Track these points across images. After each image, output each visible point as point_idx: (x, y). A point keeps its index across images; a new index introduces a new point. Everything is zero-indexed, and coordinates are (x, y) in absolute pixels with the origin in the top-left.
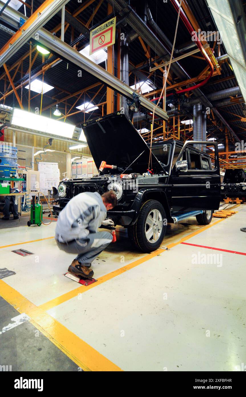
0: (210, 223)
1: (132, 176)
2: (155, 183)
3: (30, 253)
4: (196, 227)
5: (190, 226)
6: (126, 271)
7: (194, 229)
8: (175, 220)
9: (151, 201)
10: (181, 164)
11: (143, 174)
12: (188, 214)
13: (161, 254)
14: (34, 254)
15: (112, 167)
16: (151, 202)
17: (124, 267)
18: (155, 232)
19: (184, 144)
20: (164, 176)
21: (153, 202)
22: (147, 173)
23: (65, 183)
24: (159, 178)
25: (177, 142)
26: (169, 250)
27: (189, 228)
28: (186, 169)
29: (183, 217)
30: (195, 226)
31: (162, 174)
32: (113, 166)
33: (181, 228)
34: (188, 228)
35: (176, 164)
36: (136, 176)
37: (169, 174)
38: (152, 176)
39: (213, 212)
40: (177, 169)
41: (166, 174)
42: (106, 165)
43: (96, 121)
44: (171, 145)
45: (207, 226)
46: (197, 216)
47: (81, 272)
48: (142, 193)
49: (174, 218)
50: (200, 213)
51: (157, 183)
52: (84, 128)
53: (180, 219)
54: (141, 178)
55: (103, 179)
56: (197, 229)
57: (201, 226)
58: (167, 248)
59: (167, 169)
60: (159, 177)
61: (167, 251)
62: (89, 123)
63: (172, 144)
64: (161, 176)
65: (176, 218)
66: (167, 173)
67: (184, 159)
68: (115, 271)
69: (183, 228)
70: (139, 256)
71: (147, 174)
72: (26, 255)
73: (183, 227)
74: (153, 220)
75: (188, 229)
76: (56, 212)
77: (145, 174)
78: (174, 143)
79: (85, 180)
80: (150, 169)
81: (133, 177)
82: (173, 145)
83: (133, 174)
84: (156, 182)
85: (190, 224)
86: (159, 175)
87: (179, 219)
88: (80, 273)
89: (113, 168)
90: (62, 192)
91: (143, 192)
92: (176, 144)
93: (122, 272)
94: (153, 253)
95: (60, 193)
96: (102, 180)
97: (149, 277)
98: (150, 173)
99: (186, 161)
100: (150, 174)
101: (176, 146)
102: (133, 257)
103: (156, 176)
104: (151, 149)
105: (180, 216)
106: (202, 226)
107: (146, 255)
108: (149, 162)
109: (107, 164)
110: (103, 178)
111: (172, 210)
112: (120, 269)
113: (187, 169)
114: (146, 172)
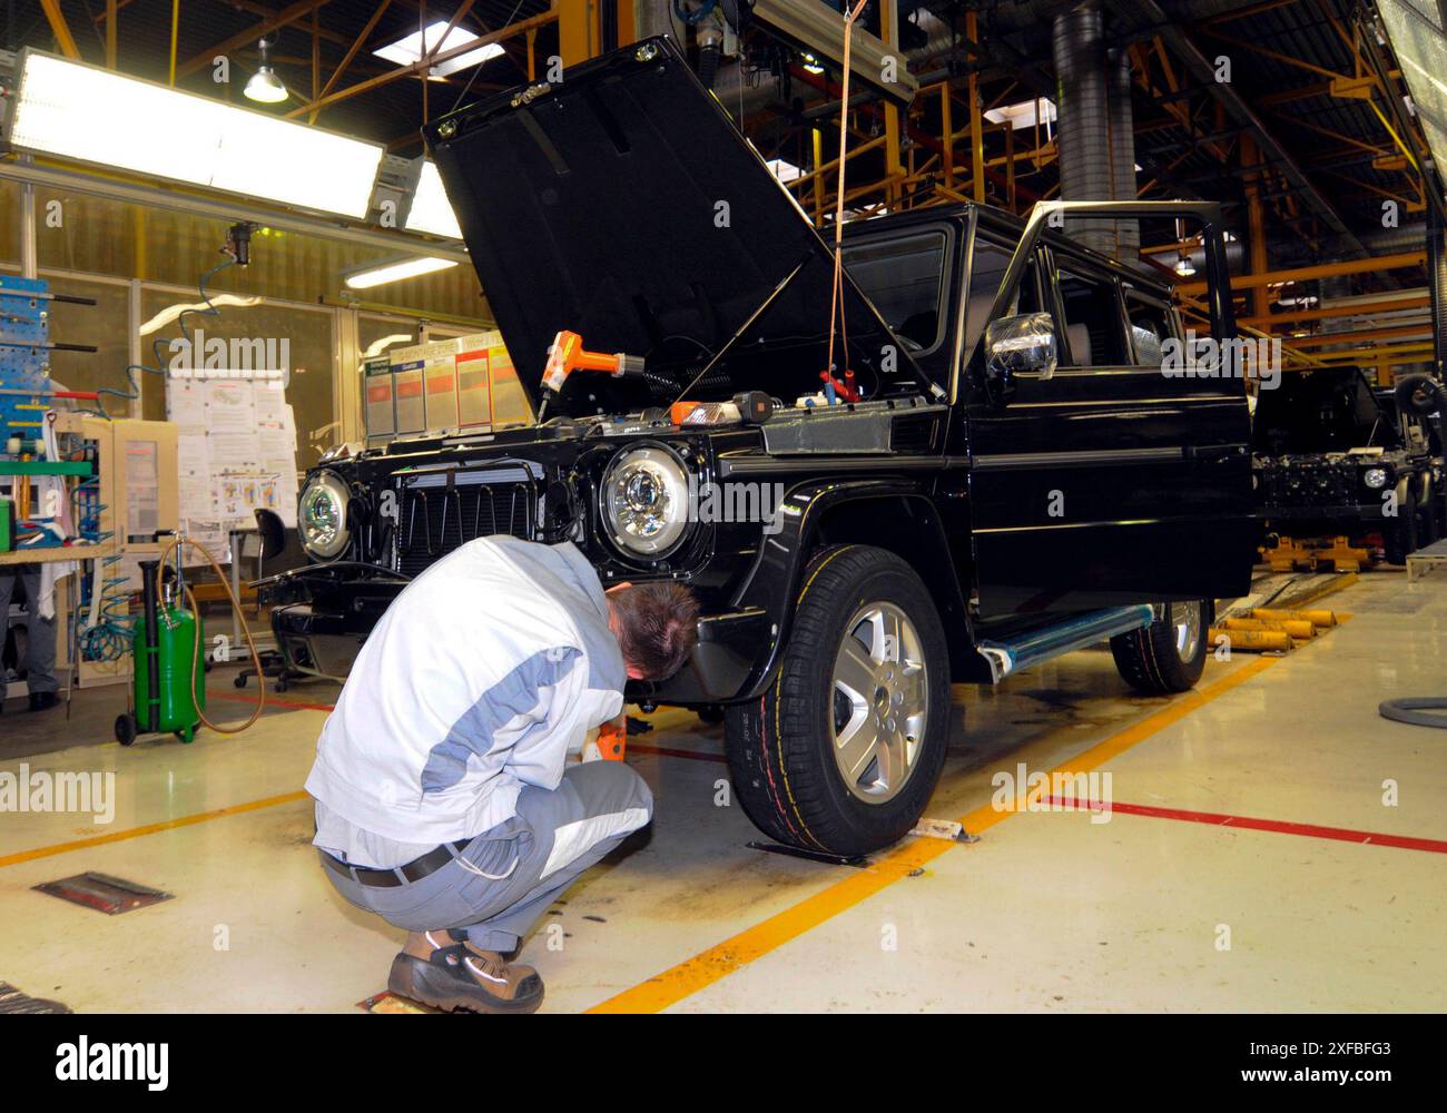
0: (1196, 681)
1: (741, 411)
2: (872, 447)
3: (149, 896)
4: (1117, 709)
5: (1078, 704)
6: (732, 967)
7: (1109, 721)
8: (1000, 666)
9: (855, 552)
10: (1015, 335)
11: (801, 402)
12: (1067, 631)
13: (928, 866)
14: (169, 897)
15: (619, 363)
16: (858, 558)
17: (720, 947)
18: (885, 737)
19: (1025, 224)
20: (922, 406)
21: (868, 558)
22: (820, 393)
23: (342, 472)
24: (895, 418)
25: (983, 213)
26: (978, 840)
27: (1079, 714)
28: (1049, 365)
29: (1039, 650)
30: (1112, 700)
31: (910, 394)
32: (621, 357)
33: (1032, 717)
34: (1071, 716)
35: (988, 338)
36: (761, 407)
37: (949, 392)
38: (851, 408)
39: (1208, 618)
40: (997, 363)
41: (931, 399)
42: (582, 353)
43: (515, 103)
44: (951, 229)
45: (1180, 699)
46: (1118, 646)
47: (471, 985)
48: (802, 505)
49: (991, 654)
50: (1137, 624)
51: (883, 451)
52: (439, 147)
53: (1026, 657)
54: (790, 420)
55: (567, 432)
56: (1125, 718)
57: (1146, 701)
58: (962, 832)
59: (938, 368)
60: (895, 412)
61: (960, 847)
62: (470, 118)
63: (954, 222)
64: (903, 408)
65: (1003, 654)
66: (937, 391)
67: (1028, 307)
68: (669, 974)
69: (1041, 716)
70: (799, 882)
71: (820, 399)
72: (125, 907)
73: (1038, 711)
74: (873, 665)
75: (1073, 720)
76: (296, 647)
77: (814, 399)
78: (966, 218)
79: (461, 448)
80: (837, 375)
81: (749, 415)
82: (960, 227)
83: (745, 396)
84: (881, 444)
85: (1079, 696)
86: (892, 406)
87: (1017, 659)
88: (460, 991)
89: (621, 370)
90: (327, 528)
91: (806, 498)
92: (982, 222)
93: (710, 978)
94: (882, 863)
95: (312, 532)
96: (564, 439)
97: (878, 995)
98: (838, 395)
99: (1043, 317)
100: (838, 400)
101: (978, 235)
102: (764, 890)
103: (876, 411)
104: (838, 251)
105: (1026, 641)
106: (1153, 704)
107: (845, 875)
108: (833, 331)
109: (587, 347)
110: (566, 429)
111: (974, 606)
112: (698, 959)
113: (1054, 365)
114: (815, 386)
